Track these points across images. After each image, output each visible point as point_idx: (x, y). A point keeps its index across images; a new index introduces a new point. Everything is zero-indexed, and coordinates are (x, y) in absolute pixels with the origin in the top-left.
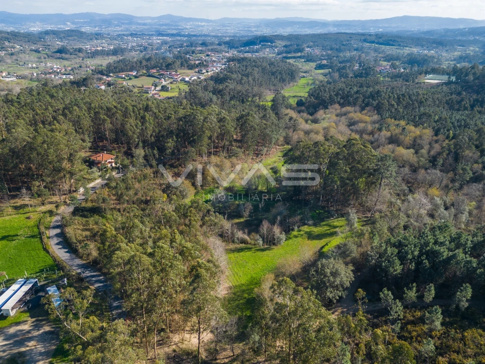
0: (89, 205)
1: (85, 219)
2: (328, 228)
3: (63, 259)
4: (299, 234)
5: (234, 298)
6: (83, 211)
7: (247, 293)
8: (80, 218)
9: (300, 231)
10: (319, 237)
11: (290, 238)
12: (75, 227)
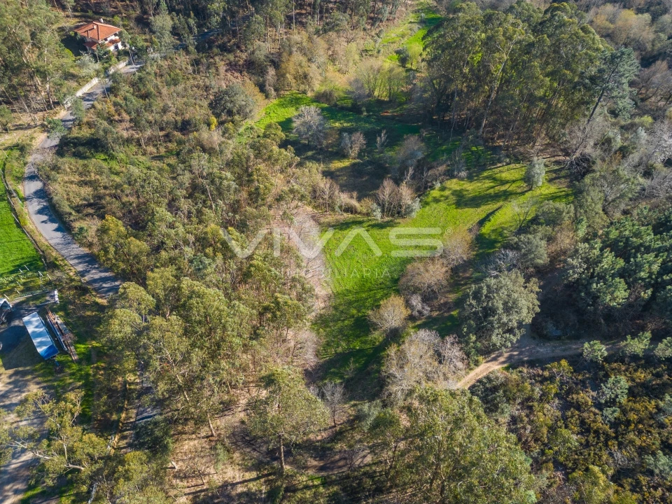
0: (86, 133)
1: (81, 162)
2: (492, 184)
3: (52, 242)
4: (442, 196)
5: (334, 315)
6: (75, 145)
7: (355, 308)
8: (73, 160)
9: (443, 189)
10: (476, 201)
11: (427, 204)
12: (66, 178)
